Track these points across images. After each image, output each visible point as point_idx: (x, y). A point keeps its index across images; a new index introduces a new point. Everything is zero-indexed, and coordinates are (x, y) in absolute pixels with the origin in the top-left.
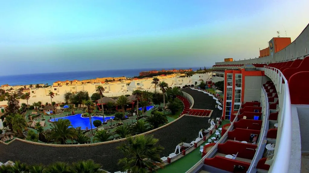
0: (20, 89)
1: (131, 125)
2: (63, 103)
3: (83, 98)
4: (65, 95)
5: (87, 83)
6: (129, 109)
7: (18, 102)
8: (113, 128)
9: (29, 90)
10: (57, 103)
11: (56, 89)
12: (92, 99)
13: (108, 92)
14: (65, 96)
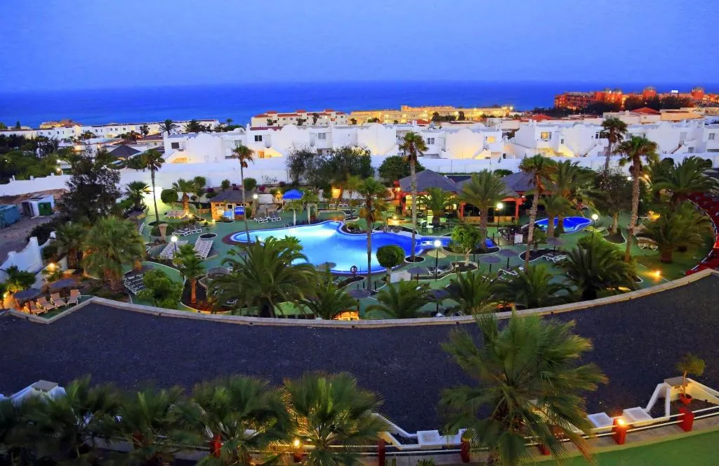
0: (123, 136)
2: (282, 184)
3: (353, 172)
9: (162, 138)
10: (260, 182)
11: (261, 137)
12: (382, 176)
13: (437, 156)
14: (290, 162)
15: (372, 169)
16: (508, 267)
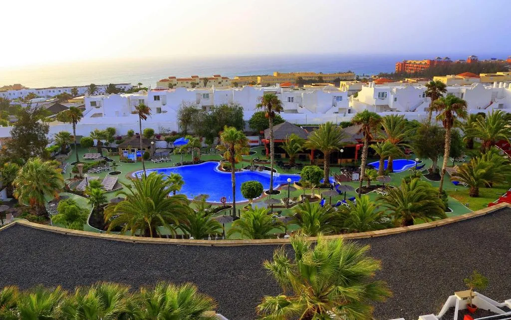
0: (58, 97)
1: (339, 204)
2: (174, 133)
4: (181, 112)
5: (249, 84)
6: (343, 160)
7: (46, 129)
8: (292, 206)
10: (157, 132)
11: (158, 97)
12: (250, 127)
13: (295, 111)
14: (180, 116)
15: (244, 121)
16: (345, 199)
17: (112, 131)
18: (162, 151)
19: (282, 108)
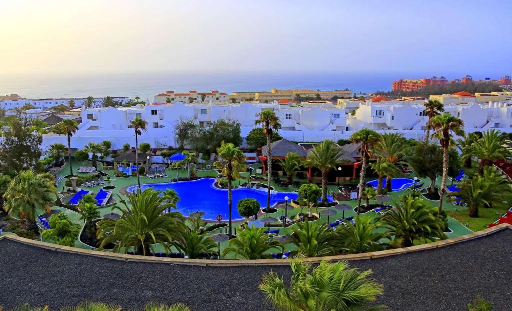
0: (55, 108)
1: (337, 224)
2: (171, 148)
4: (178, 127)
5: (247, 100)
6: (342, 179)
7: (40, 140)
8: (290, 225)
10: (153, 146)
11: (156, 111)
13: (293, 128)
14: (177, 131)
15: (241, 138)
16: (343, 218)
17: (107, 145)
18: (158, 166)
19: (280, 125)
